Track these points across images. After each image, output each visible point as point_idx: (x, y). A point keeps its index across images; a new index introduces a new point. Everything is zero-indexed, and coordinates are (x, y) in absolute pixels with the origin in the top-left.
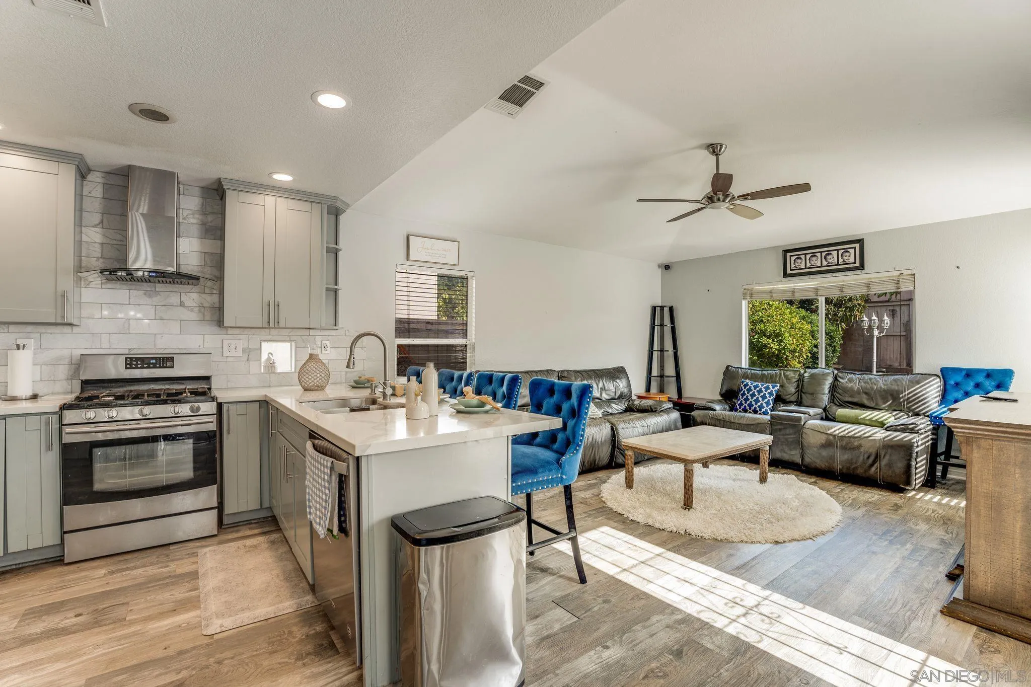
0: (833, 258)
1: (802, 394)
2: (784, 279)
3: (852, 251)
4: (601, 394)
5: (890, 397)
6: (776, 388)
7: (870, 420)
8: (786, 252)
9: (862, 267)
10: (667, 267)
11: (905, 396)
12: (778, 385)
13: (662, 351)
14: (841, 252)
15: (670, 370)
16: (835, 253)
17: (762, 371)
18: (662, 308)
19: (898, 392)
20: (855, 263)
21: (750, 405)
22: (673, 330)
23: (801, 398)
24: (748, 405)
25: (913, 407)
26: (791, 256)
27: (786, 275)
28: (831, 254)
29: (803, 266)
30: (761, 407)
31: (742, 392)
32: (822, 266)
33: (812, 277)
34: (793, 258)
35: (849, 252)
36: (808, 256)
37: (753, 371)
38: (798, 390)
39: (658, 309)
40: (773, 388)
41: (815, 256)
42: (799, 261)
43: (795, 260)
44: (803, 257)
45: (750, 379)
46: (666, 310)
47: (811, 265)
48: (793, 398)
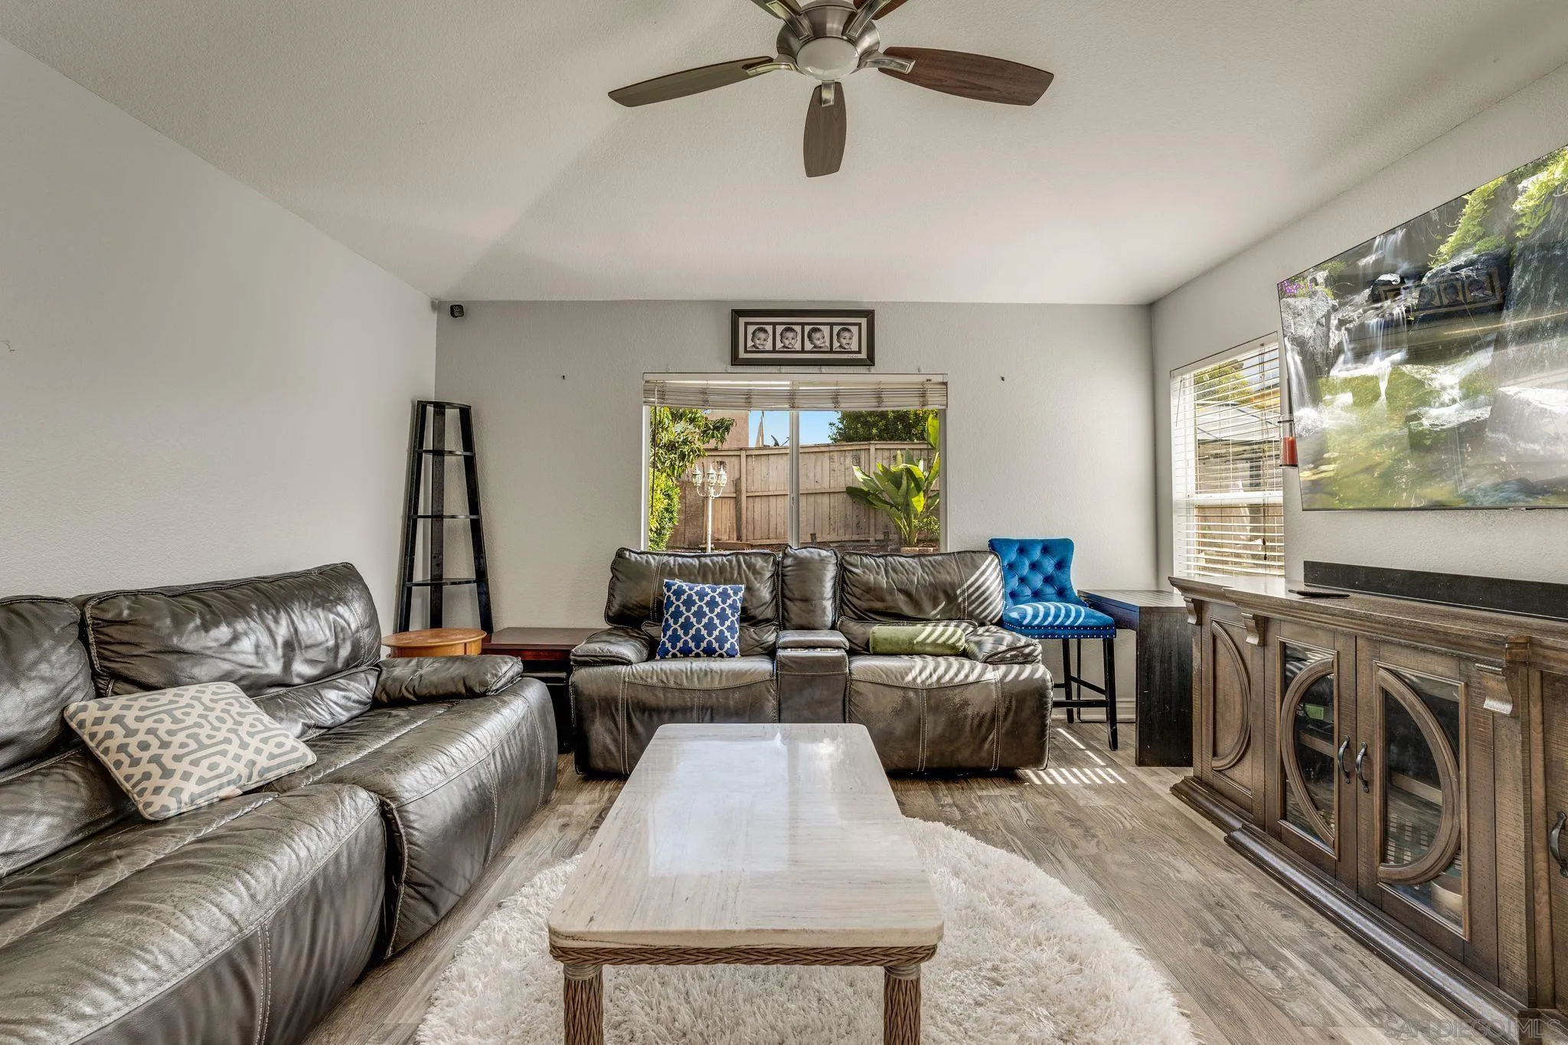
0: (823, 338)
1: (788, 602)
2: (730, 369)
3: (854, 329)
4: (287, 666)
5: (941, 596)
6: (741, 594)
7: (934, 643)
8: (737, 314)
9: (870, 361)
10: (457, 311)
11: (963, 592)
12: (743, 586)
13: (438, 517)
14: (836, 329)
15: (460, 564)
16: (826, 329)
17: (698, 557)
18: (440, 407)
19: (954, 586)
20: (859, 352)
21: (698, 638)
22: (470, 465)
23: (785, 609)
24: (693, 638)
25: (978, 611)
26: (746, 324)
27: (736, 361)
28: (819, 330)
29: (769, 346)
30: (721, 640)
31: (672, 609)
32: (803, 351)
33: (784, 369)
34: (751, 329)
35: (849, 331)
36: (780, 329)
37: (680, 560)
38: (777, 594)
39: (430, 409)
40: (736, 593)
41: (792, 330)
42: (762, 335)
43: (754, 333)
44: (769, 328)
45: (681, 576)
46: (452, 415)
47: (784, 347)
48: (769, 613)
